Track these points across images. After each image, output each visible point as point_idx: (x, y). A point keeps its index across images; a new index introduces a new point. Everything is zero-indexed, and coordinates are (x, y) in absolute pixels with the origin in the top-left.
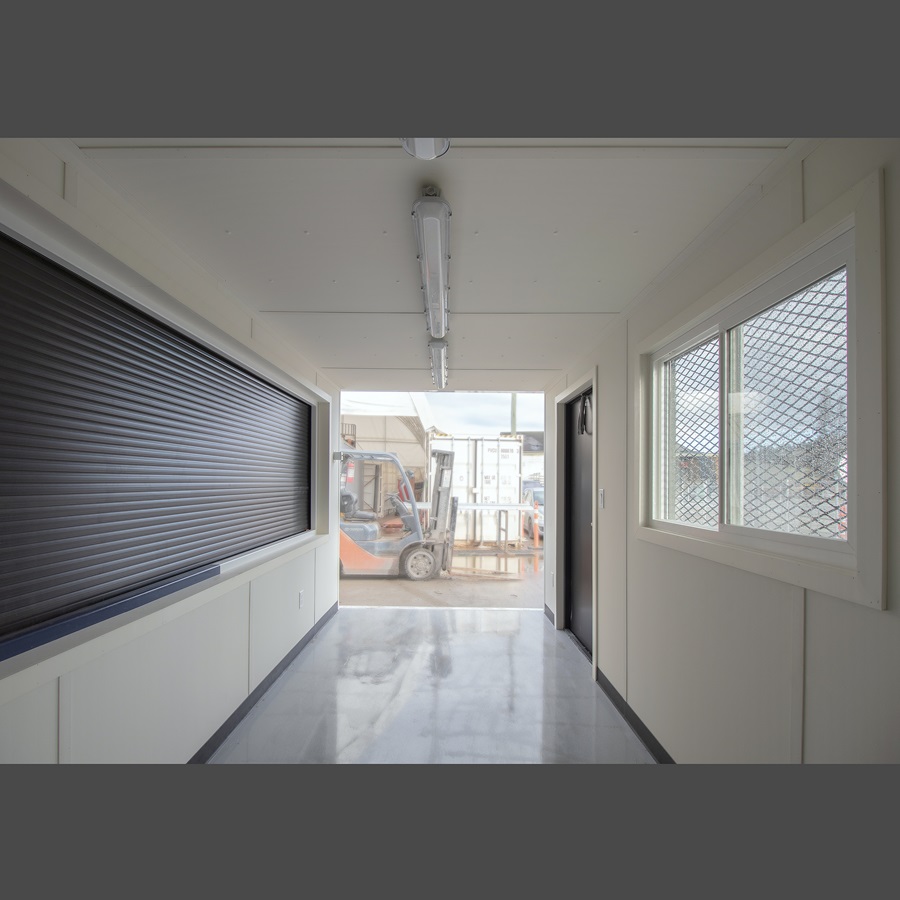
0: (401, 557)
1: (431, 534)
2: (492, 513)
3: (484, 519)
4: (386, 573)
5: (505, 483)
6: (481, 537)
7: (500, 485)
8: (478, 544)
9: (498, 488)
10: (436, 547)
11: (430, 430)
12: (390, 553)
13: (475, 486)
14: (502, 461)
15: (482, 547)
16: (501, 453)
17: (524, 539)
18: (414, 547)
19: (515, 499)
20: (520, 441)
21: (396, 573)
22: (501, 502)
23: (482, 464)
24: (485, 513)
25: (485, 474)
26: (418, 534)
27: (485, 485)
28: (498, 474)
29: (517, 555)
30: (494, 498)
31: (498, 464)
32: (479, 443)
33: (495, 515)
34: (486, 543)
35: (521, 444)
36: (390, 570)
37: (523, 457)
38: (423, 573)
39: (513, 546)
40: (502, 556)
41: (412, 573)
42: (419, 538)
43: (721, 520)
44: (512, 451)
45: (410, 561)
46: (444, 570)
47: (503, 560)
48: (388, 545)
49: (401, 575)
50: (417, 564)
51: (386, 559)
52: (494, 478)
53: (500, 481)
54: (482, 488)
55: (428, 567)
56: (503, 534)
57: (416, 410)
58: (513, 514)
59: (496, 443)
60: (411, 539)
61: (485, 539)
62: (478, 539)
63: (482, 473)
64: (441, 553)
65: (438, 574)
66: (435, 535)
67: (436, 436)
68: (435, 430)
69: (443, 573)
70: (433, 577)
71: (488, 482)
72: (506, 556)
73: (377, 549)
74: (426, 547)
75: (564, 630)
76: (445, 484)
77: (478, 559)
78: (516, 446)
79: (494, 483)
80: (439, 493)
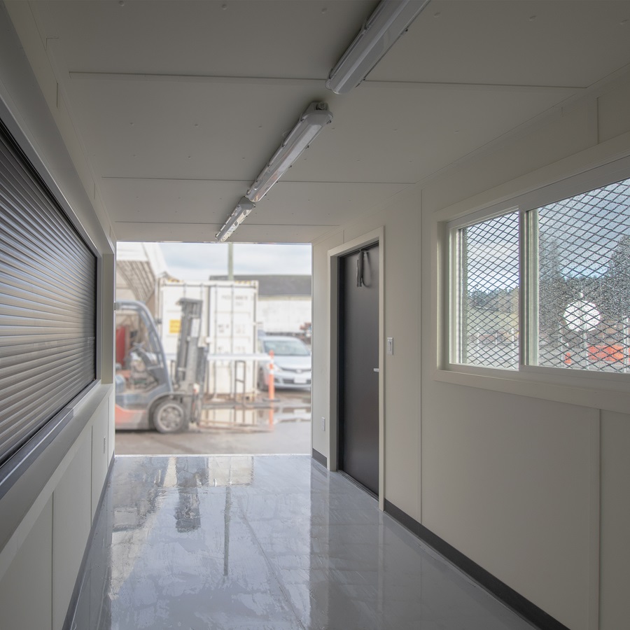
0: (150, 410)
1: (179, 386)
2: (226, 363)
3: (218, 371)
4: (135, 427)
5: (239, 331)
6: (215, 389)
7: (235, 334)
8: (211, 396)
9: (232, 337)
10: (185, 399)
11: (161, 276)
12: (137, 406)
13: (208, 335)
14: (236, 309)
15: (215, 400)
16: (235, 301)
17: (257, 392)
18: (163, 399)
19: (249, 349)
20: (254, 287)
21: (146, 426)
22: (235, 352)
23: (216, 312)
24: (218, 364)
25: (219, 323)
26: (168, 386)
27: (219, 334)
28: (232, 322)
29: (255, 408)
30: (227, 348)
31: (232, 312)
32: (213, 290)
33: (229, 367)
34: (220, 396)
35: (256, 291)
36: (140, 424)
37: (258, 303)
38: (173, 425)
39: (248, 398)
40: (239, 409)
41: (162, 426)
42: (169, 390)
43: (521, 361)
44: (246, 298)
45: (160, 414)
46: (192, 422)
47: (239, 413)
48: (136, 397)
49: (151, 429)
50: (168, 417)
51: (135, 411)
52: (227, 326)
53: (235, 330)
54: (215, 337)
55: (178, 420)
56: (240, 386)
57: (146, 255)
58: (250, 364)
59: (230, 290)
60: (159, 391)
61: (219, 391)
62: (211, 391)
63: (216, 321)
64: (189, 405)
65: (187, 427)
66: (184, 386)
67: (168, 282)
68: (166, 276)
69: (193, 426)
70: (182, 430)
71: (222, 331)
72: (244, 408)
73: (126, 402)
74: (175, 398)
75: (337, 471)
76: (194, 334)
77: (211, 412)
78: (251, 293)
79: (227, 332)
80: (187, 343)
